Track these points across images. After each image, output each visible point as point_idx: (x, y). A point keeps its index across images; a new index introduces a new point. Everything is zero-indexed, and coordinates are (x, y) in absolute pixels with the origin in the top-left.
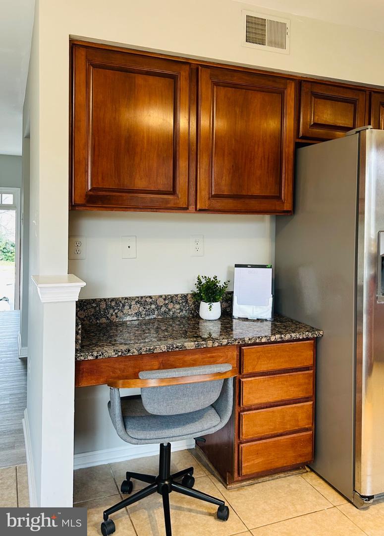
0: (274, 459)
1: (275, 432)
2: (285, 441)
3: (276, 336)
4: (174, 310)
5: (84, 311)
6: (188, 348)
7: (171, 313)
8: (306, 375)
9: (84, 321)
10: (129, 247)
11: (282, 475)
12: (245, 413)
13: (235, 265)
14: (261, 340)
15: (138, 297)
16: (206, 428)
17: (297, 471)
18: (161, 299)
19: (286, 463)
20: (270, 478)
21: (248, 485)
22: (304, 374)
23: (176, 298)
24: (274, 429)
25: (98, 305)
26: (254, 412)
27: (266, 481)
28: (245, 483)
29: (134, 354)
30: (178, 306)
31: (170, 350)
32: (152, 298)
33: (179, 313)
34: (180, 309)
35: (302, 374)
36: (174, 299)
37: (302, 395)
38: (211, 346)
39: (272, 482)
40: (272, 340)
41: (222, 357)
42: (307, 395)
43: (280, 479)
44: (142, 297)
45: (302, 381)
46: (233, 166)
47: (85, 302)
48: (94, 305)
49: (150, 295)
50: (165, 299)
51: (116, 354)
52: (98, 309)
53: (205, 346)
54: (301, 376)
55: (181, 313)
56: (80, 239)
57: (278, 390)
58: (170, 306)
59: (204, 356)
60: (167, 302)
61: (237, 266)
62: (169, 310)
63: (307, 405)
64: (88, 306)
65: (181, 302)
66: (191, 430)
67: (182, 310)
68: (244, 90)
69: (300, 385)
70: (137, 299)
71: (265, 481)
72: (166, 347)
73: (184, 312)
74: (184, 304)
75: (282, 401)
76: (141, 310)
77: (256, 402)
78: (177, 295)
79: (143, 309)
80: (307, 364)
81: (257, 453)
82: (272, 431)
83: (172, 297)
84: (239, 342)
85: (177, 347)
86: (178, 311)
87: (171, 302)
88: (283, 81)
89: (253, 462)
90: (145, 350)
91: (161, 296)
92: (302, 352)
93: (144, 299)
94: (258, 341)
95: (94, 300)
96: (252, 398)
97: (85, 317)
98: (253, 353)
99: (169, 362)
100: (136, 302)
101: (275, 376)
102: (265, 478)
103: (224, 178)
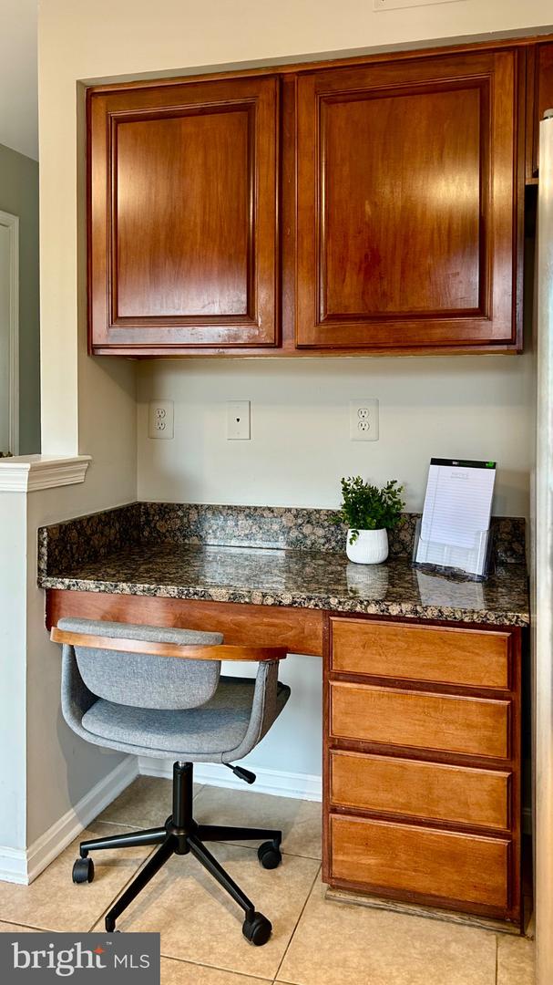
0: (406, 869)
1: (409, 813)
2: (435, 841)
3: (403, 605)
4: (313, 537)
5: (166, 521)
6: (214, 598)
7: (309, 542)
8: (488, 709)
9: (166, 537)
10: (238, 420)
11: (455, 917)
12: (339, 752)
13: (432, 459)
14: (366, 609)
15: (249, 508)
16: (206, 750)
17: (496, 925)
18: (289, 514)
19: (438, 890)
20: (425, 913)
21: (370, 907)
22: (482, 704)
23: (318, 516)
24: (407, 806)
25: (187, 514)
26: (359, 755)
27: (413, 915)
28: (364, 900)
29: (124, 592)
30: (320, 532)
31: (183, 597)
32: (273, 512)
33: (324, 545)
34: (325, 537)
35: (477, 703)
36: (313, 517)
37: (476, 751)
38: (259, 603)
39: (427, 922)
40: (394, 613)
41: (292, 628)
42: (491, 755)
43: (444, 923)
44: (256, 509)
45: (477, 719)
46: (366, 256)
47: (166, 507)
48: (180, 513)
49: (269, 506)
50: (296, 517)
51: (97, 587)
52: (185, 520)
53: (247, 600)
54: (474, 707)
55: (327, 545)
56: (162, 406)
57: (415, 724)
58: (307, 529)
59: (256, 620)
60: (300, 521)
61: (435, 462)
62: (305, 537)
63: (492, 776)
64: (172, 514)
65: (326, 524)
66: (179, 744)
67: (329, 541)
68: (389, 99)
69: (469, 726)
70: (248, 511)
71: (409, 914)
72: (176, 591)
73: (334, 544)
74: (333, 529)
75: (427, 750)
76: (254, 531)
77: (361, 735)
78: (318, 511)
79: (258, 529)
80: (491, 684)
81: (368, 844)
82: (401, 809)
83: (309, 513)
84: (316, 605)
85: (195, 594)
86: (322, 541)
87: (308, 522)
88: (483, 59)
89: (355, 858)
90: (141, 588)
91: (289, 510)
92: (477, 654)
93: (259, 511)
94: (358, 609)
95: (180, 506)
96: (352, 725)
97: (168, 531)
98: (353, 632)
99: (192, 619)
100: (247, 516)
101: (409, 691)
102: (411, 908)
103: (348, 280)
